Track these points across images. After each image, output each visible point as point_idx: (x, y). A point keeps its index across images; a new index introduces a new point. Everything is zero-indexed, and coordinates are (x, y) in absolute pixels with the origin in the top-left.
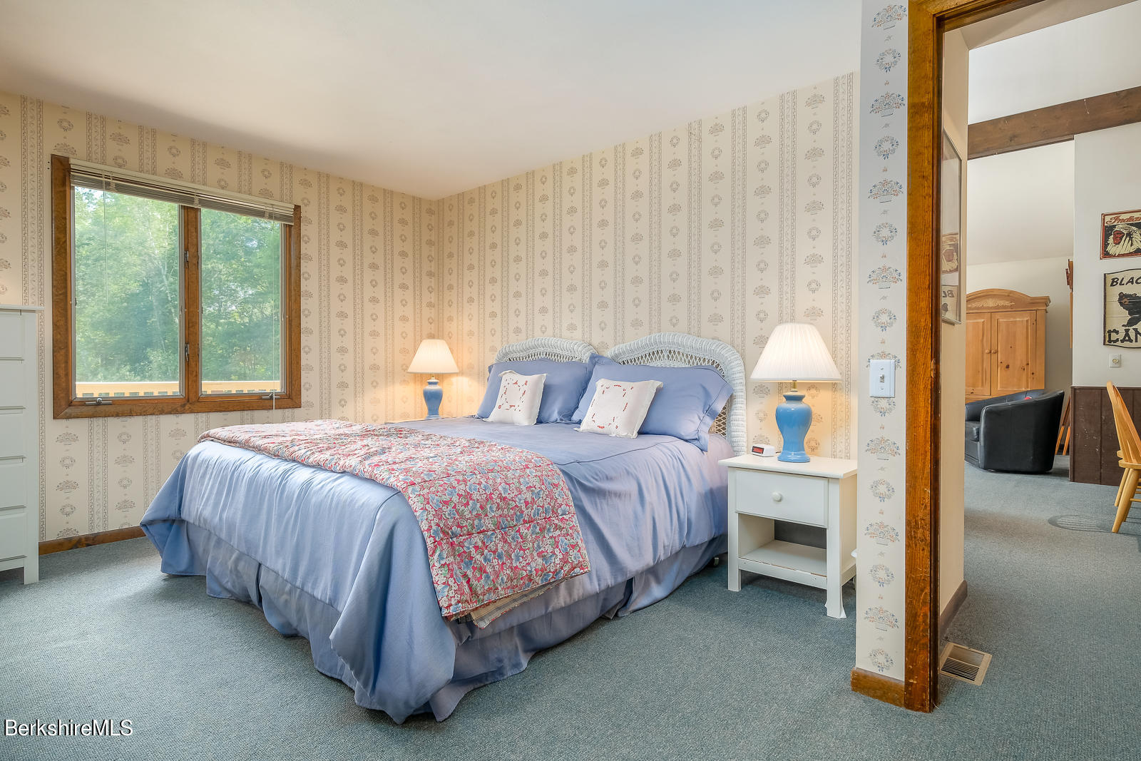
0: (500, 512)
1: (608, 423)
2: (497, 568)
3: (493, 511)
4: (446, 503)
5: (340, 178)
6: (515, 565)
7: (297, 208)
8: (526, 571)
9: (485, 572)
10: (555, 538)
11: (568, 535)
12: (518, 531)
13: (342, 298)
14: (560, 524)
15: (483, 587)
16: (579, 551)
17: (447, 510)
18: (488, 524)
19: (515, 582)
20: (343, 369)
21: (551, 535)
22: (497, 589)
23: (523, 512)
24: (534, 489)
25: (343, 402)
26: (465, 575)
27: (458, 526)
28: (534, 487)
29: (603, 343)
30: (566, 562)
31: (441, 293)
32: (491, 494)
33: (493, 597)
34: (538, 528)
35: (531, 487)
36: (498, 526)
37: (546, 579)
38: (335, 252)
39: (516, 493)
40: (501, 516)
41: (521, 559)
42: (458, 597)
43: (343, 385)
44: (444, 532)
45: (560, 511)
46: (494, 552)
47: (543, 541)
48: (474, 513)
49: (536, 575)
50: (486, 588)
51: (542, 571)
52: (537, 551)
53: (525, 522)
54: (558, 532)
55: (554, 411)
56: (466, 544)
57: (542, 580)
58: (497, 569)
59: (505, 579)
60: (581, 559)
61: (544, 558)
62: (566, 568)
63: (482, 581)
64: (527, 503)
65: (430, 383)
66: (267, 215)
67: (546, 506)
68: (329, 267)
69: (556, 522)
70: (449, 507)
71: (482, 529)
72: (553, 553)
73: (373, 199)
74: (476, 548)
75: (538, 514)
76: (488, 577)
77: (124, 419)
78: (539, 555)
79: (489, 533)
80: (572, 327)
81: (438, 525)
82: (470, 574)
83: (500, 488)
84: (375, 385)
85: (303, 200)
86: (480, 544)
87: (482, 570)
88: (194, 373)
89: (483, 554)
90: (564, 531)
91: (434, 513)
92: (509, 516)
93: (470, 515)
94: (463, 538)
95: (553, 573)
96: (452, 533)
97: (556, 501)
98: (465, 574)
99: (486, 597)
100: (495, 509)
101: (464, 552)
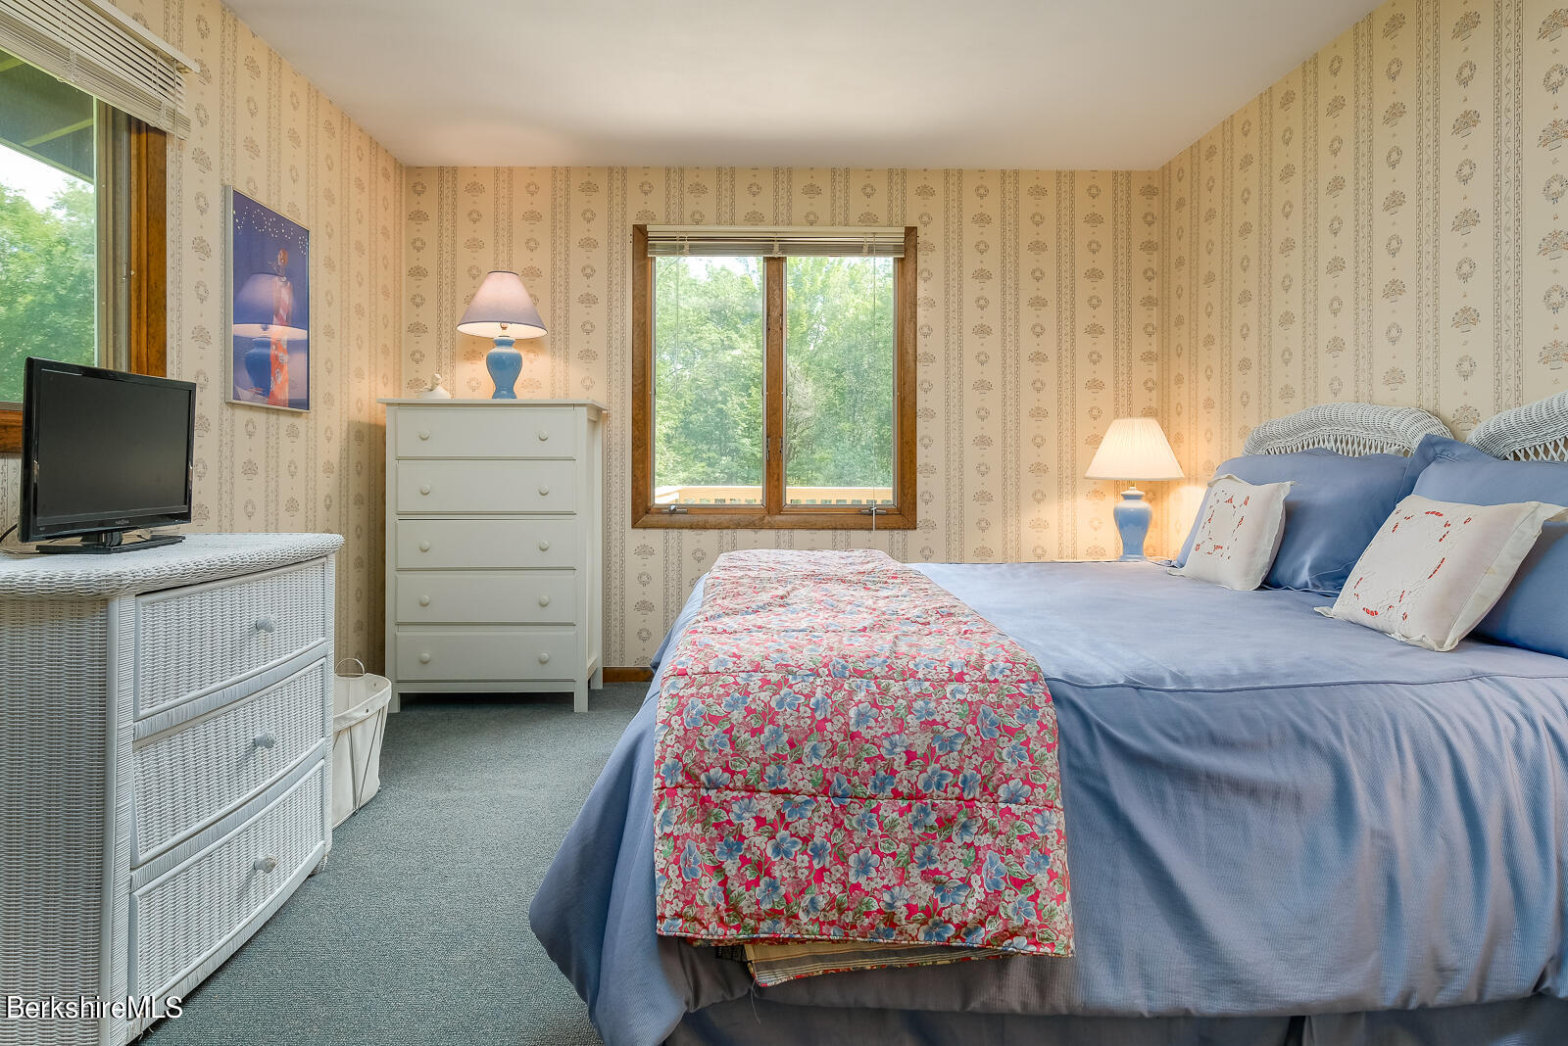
0: (836, 761)
1: (1387, 603)
2: (803, 874)
3: (817, 756)
4: (714, 720)
5: (980, 171)
6: (853, 880)
7: (911, 232)
8: (879, 901)
9: (768, 873)
10: (977, 849)
11: (1009, 851)
12: (876, 810)
13: (983, 360)
14: (995, 821)
15: (758, 902)
16: (1034, 898)
17: (711, 733)
18: (801, 779)
19: (849, 918)
20: (983, 471)
21: (968, 839)
22: (796, 917)
23: (894, 773)
24: (941, 728)
25: (983, 524)
26: (718, 868)
27: (726, 769)
28: (945, 724)
29: (1466, 408)
30: (995, 913)
31: (1166, 334)
32: (825, 720)
33: (784, 930)
34: (933, 816)
35: (934, 722)
36: (826, 788)
37: (938, 935)
38: (972, 288)
39: (889, 728)
40: (836, 769)
41: (873, 873)
42: (678, 906)
43: (984, 497)
44: (688, 776)
45: (1002, 792)
46: (805, 840)
47: (943, 848)
48: (772, 751)
49: (907, 918)
50: (766, 906)
51: (927, 911)
52: (922, 865)
53: (897, 794)
54: (986, 839)
55: (1302, 566)
56: (735, 808)
57: (928, 934)
58: (803, 877)
59: (822, 902)
60: (1034, 920)
61: (939, 886)
62: (993, 927)
63: (758, 892)
64: (911, 756)
65: (1127, 497)
66: (866, 249)
67: (968, 771)
68: (961, 314)
69: (987, 813)
70: (717, 730)
71: (782, 787)
72: (966, 883)
73: (1039, 192)
74: (761, 821)
75: (939, 785)
76: (773, 887)
77: (699, 532)
78: (926, 875)
79: (799, 799)
80: (1395, 377)
81: (678, 757)
82: (731, 866)
83: (852, 713)
84: (1039, 498)
85: (921, 217)
86: (771, 815)
87: (763, 867)
88: (776, 476)
89: (774, 838)
90: (1001, 841)
91: (681, 733)
92: (856, 773)
93: (759, 753)
94: (735, 794)
95: (958, 927)
96: (709, 780)
97: (1000, 765)
98: (720, 867)
99: (765, 926)
100: (823, 753)
101: (729, 822)
